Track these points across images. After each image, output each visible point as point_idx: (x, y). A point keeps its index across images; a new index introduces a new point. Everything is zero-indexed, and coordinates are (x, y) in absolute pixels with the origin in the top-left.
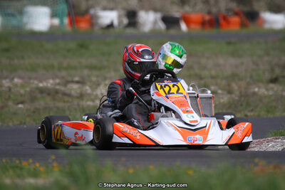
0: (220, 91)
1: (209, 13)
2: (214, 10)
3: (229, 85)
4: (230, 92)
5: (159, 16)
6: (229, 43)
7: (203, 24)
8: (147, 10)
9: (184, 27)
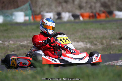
0: (98, 44)
1: (92, 12)
2: (94, 11)
3: (102, 41)
4: (102, 44)
5: (71, 14)
6: (101, 24)
7: (90, 17)
8: (65, 12)
9: (81, 18)
